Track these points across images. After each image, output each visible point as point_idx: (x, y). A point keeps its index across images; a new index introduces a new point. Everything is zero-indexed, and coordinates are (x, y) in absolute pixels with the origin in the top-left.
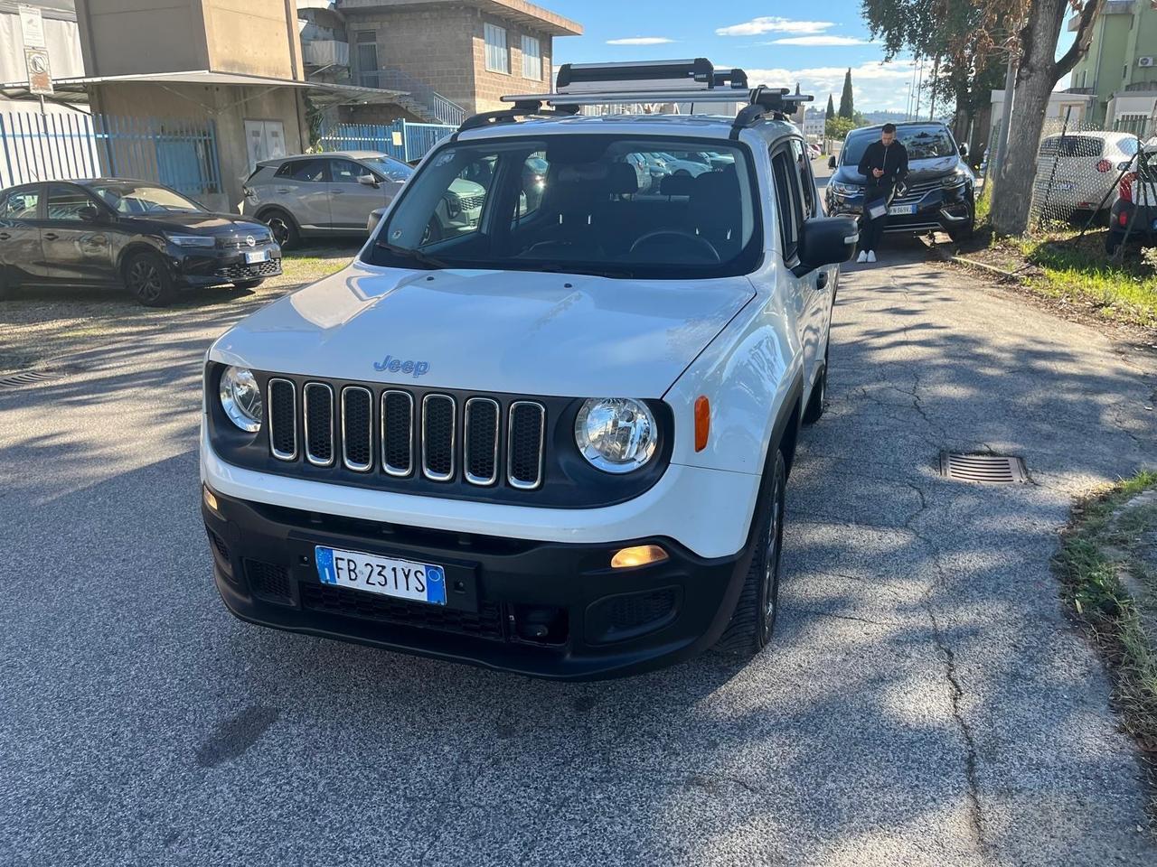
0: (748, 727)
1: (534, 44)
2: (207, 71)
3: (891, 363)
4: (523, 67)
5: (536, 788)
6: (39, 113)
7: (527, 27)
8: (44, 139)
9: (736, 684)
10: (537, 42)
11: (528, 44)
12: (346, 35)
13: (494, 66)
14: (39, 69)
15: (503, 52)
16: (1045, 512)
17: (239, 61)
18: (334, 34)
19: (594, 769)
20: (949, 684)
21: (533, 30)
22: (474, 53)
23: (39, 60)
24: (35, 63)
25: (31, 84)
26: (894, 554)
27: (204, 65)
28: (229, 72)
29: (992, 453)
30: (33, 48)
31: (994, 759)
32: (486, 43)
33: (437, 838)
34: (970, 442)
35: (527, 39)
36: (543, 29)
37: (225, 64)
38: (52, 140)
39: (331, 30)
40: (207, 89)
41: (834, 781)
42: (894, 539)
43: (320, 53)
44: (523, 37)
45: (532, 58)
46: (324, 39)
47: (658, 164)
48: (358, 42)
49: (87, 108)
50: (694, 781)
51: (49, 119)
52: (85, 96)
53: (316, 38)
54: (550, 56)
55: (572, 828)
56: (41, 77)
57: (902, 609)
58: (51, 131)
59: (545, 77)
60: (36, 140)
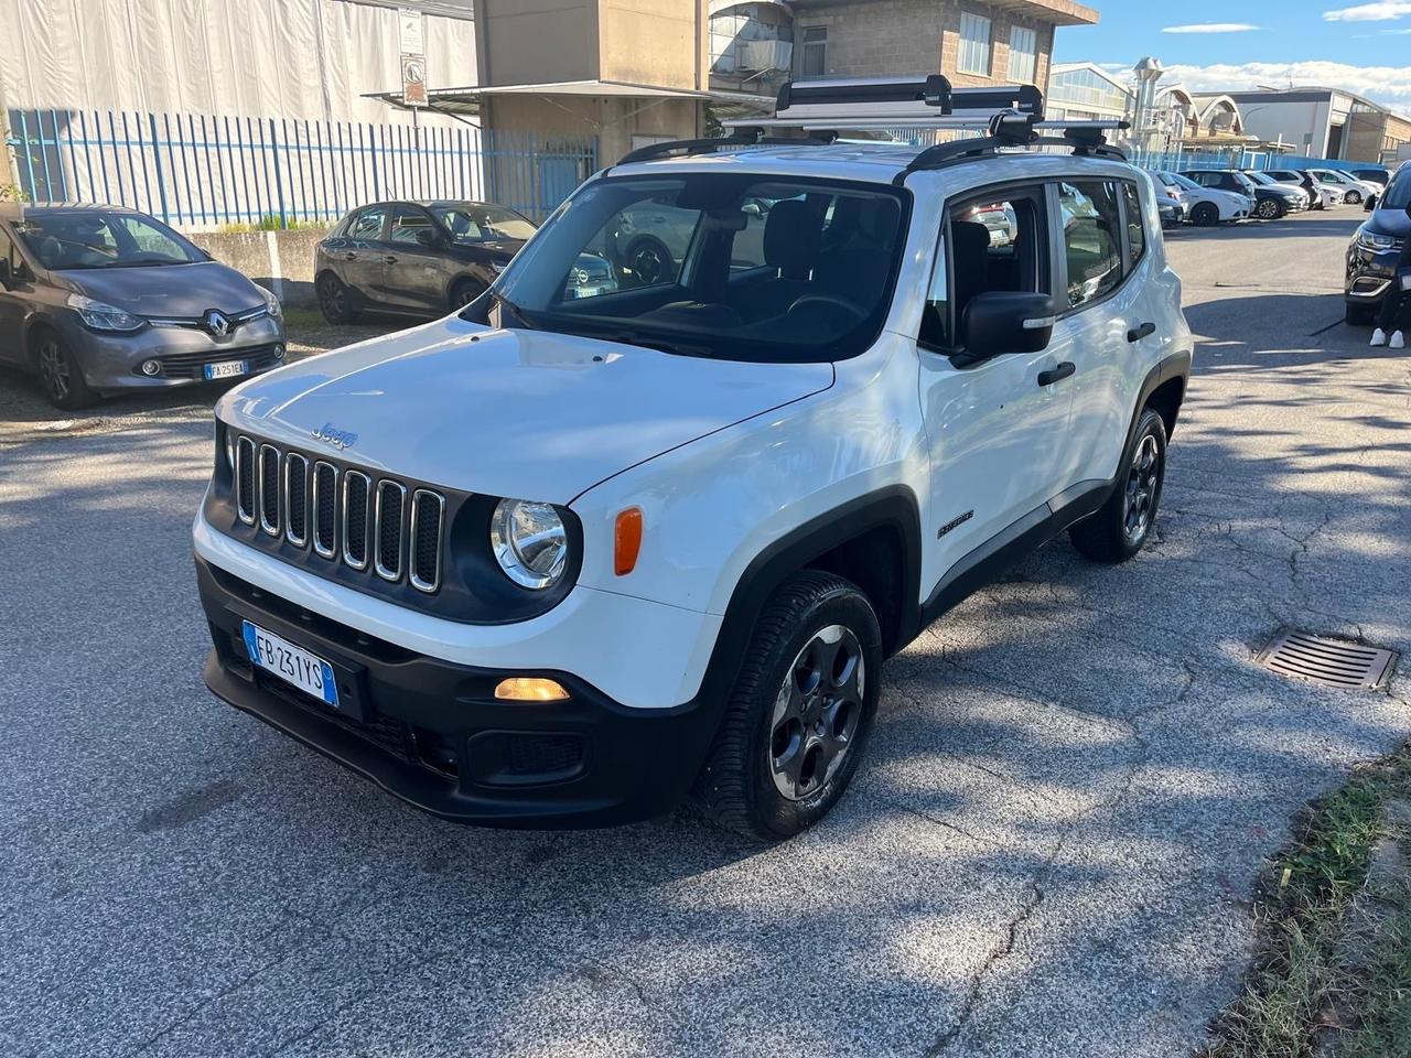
0: (699, 926)
1: (1030, 37)
2: (596, 81)
3: (1304, 493)
4: (1009, 66)
5: (417, 935)
6: (412, 126)
7: (1021, 16)
8: (414, 155)
9: (729, 872)
10: (1033, 34)
11: (1019, 38)
12: (792, 35)
13: (968, 66)
14: (415, 78)
15: (983, 48)
16: (1360, 735)
17: (635, 69)
18: (778, 33)
19: (495, 930)
20: (1004, 935)
21: (1029, 18)
22: (944, 52)
23: (415, 69)
24: (410, 71)
25: (406, 95)
26: (1078, 753)
27: (592, 73)
28: (622, 81)
29: (1361, 641)
30: (411, 55)
31: (979, 1045)
32: (961, 37)
33: (281, 959)
34: (1338, 620)
35: (1020, 30)
36: (1045, 18)
37: (617, 72)
38: (423, 156)
39: (776, 28)
40: (594, 101)
41: (747, 1016)
42: (1099, 732)
43: (757, 57)
44: (1013, 28)
45: (1024, 56)
46: (767, 39)
47: (1170, 194)
48: (805, 40)
49: (476, 120)
50: (591, 974)
51: (421, 133)
52: (476, 107)
53: (756, 38)
54: (1049, 52)
55: (420, 987)
56: (416, 88)
57: (1028, 826)
58: (422, 147)
59: (1038, 78)
60: (406, 155)
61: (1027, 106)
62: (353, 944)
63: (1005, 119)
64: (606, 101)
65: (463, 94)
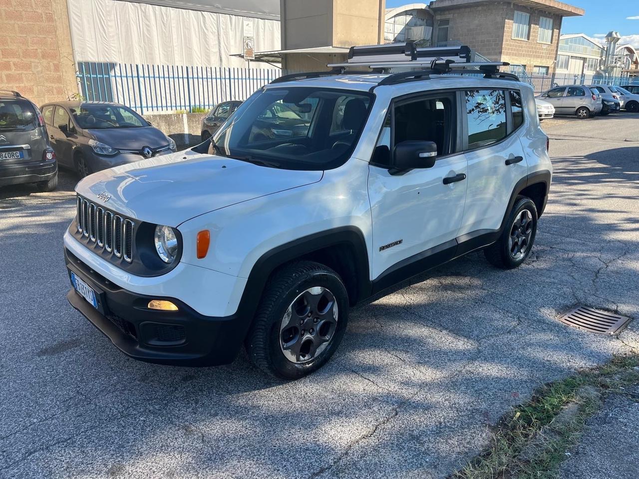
0: (239, 413)
1: (550, 22)
2: (331, 47)
4: (539, 36)
6: (247, 68)
7: (545, 12)
8: (248, 81)
10: (551, 21)
11: (544, 21)
12: (433, 23)
13: (518, 36)
14: (249, 47)
15: (526, 27)
16: (591, 355)
17: (350, 41)
20: (372, 428)
21: (550, 13)
22: (505, 29)
23: (249, 43)
24: (247, 45)
25: (245, 55)
26: (446, 353)
27: (329, 43)
28: (343, 47)
29: (616, 312)
30: (248, 37)
31: (337, 474)
32: (514, 22)
35: (545, 19)
36: (557, 13)
37: (341, 43)
38: (251, 81)
40: (330, 55)
41: (242, 452)
43: (415, 34)
44: (541, 18)
45: (546, 31)
48: (439, 25)
49: (280, 65)
50: (186, 428)
51: (251, 71)
52: (280, 59)
54: (559, 29)
56: (250, 52)
57: (407, 383)
58: (251, 77)
60: (244, 81)
61: (463, 55)
62: (97, 407)
63: (437, 62)
64: (335, 56)
65: (275, 54)
